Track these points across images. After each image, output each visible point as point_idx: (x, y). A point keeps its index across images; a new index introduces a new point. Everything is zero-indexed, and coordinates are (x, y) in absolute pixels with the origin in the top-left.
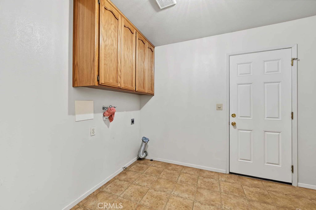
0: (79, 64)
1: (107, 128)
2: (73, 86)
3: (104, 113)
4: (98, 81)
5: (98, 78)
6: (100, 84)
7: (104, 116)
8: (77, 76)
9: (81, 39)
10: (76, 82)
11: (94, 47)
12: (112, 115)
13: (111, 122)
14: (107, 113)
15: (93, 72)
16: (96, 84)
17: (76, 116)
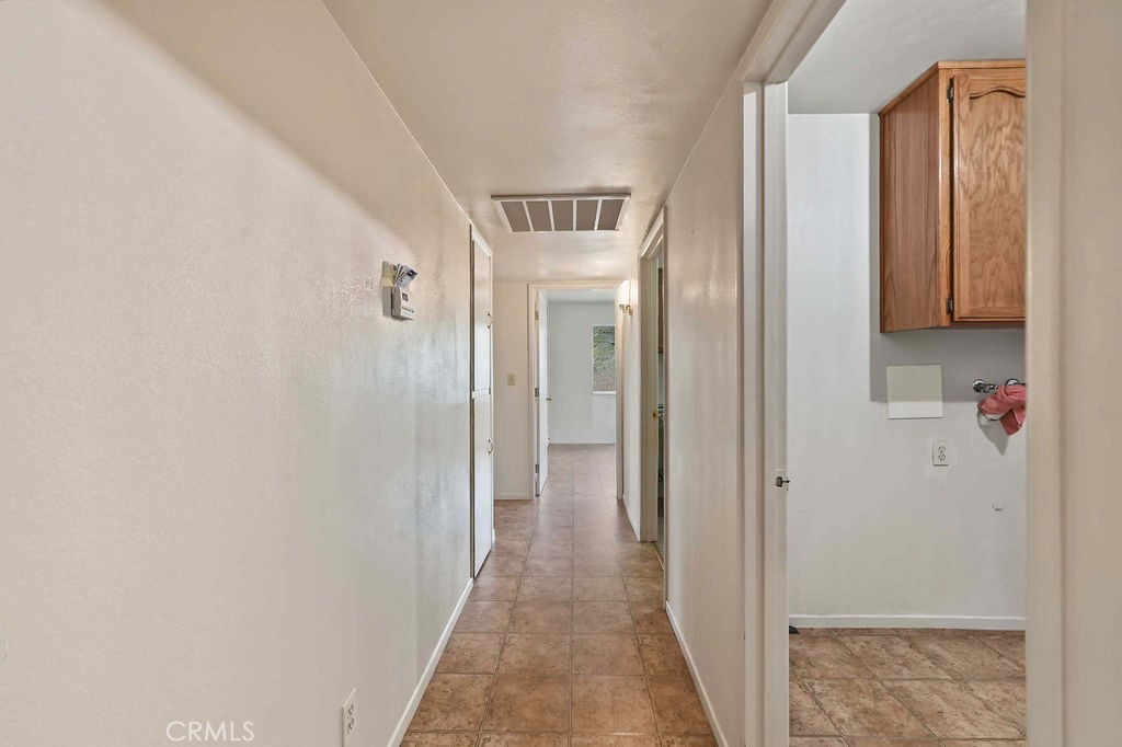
0: (895, 275)
1: (998, 453)
2: (883, 330)
3: (981, 403)
4: (950, 312)
5: (948, 304)
6: (956, 319)
7: (981, 411)
8: (892, 305)
9: (899, 211)
10: (889, 321)
11: (936, 226)
12: (1011, 411)
13: (1010, 433)
14: (992, 403)
15: (932, 292)
16: (945, 321)
17: (890, 404)
